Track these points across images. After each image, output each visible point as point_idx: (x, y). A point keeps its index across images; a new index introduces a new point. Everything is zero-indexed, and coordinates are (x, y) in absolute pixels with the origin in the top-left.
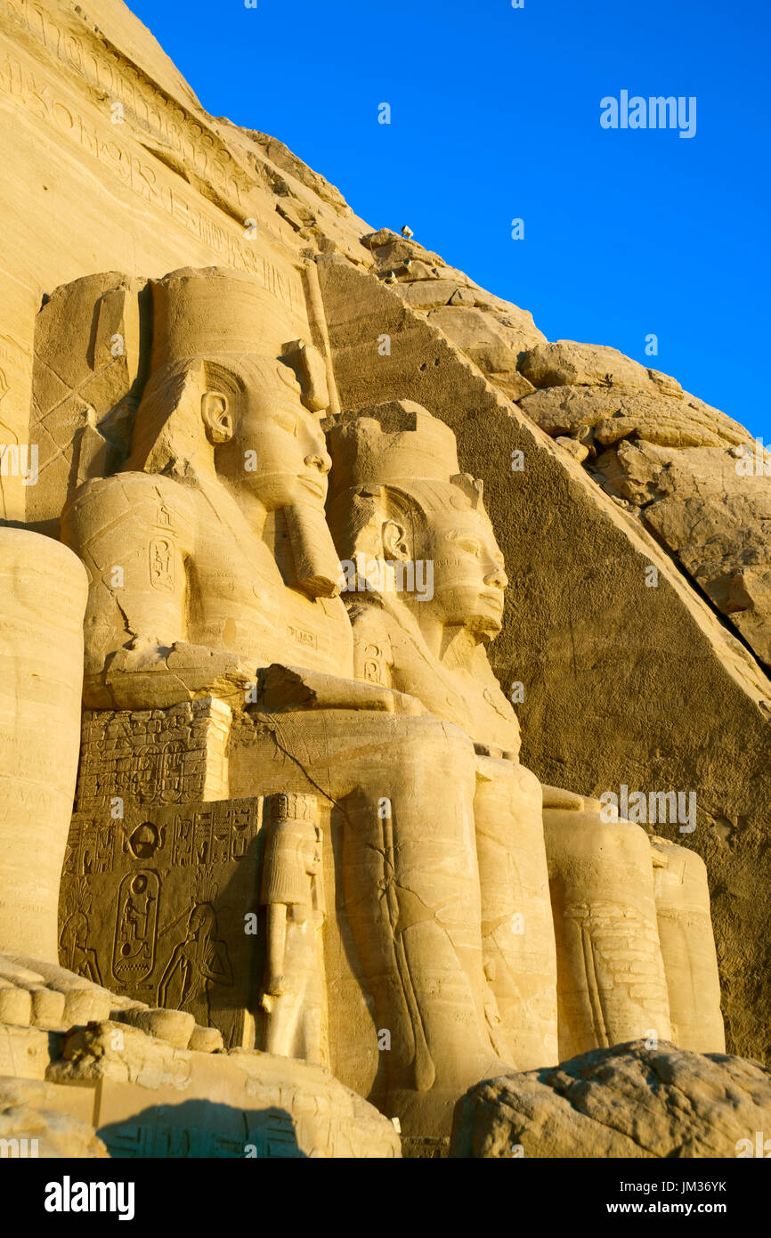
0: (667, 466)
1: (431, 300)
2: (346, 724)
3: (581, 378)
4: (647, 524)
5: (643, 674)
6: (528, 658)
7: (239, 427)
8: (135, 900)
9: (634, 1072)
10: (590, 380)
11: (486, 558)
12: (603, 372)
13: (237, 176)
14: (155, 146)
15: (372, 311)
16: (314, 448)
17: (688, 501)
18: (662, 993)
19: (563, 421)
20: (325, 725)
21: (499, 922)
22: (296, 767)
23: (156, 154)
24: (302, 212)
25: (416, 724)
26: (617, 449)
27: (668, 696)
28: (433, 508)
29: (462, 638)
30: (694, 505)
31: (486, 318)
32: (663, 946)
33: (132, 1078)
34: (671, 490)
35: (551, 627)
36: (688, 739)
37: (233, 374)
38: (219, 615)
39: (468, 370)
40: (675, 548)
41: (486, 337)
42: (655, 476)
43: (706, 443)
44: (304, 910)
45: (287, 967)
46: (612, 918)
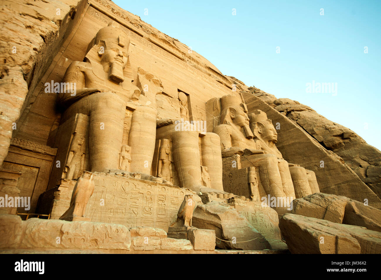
0: (299, 114)
1: (259, 95)
3: (283, 103)
4: (297, 123)
6: (282, 145)
7: (235, 116)
8: (230, 184)
9: (317, 196)
10: (285, 103)
11: (274, 131)
12: (287, 102)
13: (229, 82)
14: (218, 80)
15: (251, 98)
16: (246, 118)
17: (303, 119)
19: (282, 110)
20: (254, 157)
21: (284, 183)
22: (251, 163)
23: (218, 81)
25: (268, 155)
26: (291, 113)
27: (305, 148)
28: (264, 125)
29: (271, 143)
31: (267, 96)
32: (310, 185)
33: (239, 205)
34: (300, 118)
35: (285, 140)
36: (309, 155)
37: (233, 109)
38: (236, 143)
39: (266, 104)
40: (302, 126)
41: (268, 99)
42: (297, 116)
43: (305, 110)
44: (255, 184)
45: (254, 192)
46: (301, 182)
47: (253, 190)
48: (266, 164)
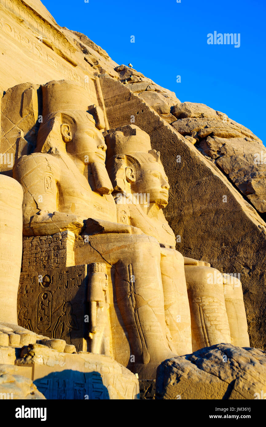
0: (224, 145)
1: (140, 89)
2: (115, 238)
3: (193, 115)
4: (218, 165)
5: (218, 217)
6: (178, 213)
7: (74, 136)
8: (43, 302)
9: (219, 354)
10: (196, 116)
11: (162, 179)
12: (201, 113)
13: (70, 47)
14: (42, 38)
15: (119, 93)
16: (100, 142)
17: (231, 157)
18: (227, 327)
19: (187, 130)
20: (108, 239)
21: (170, 305)
22: (98, 254)
23: (42, 41)
24: (93, 60)
25: (139, 237)
26: (206, 139)
27: (227, 225)
28: (143, 162)
29: (155, 207)
30: (234, 158)
31: (159, 95)
32: (228, 310)
33: (45, 363)
34: (225, 153)
35: (185, 202)
36: (234, 240)
37: (71, 117)
38: (70, 202)
39: (153, 113)
40: (227, 173)
41: (159, 102)
42: (220, 148)
43: (237, 136)
44: (103, 303)
45: (97, 323)
46: (209, 302)
47: (97, 319)
48: (133, 259)
